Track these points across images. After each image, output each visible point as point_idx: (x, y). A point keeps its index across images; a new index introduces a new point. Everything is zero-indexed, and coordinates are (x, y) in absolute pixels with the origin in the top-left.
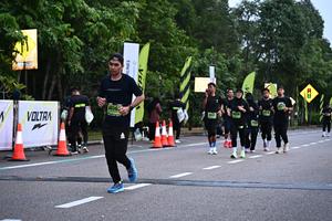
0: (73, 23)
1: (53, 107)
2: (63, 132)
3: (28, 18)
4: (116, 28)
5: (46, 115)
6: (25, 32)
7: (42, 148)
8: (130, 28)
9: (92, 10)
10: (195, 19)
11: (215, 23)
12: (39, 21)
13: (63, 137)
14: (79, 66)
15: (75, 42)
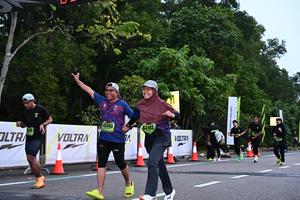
0: (199, 87)
1: (189, 133)
2: (195, 147)
3: (174, 85)
4: (223, 89)
5: (186, 138)
6: (172, 93)
7: (183, 157)
8: (232, 88)
9: (209, 79)
10: (269, 84)
11: (281, 86)
12: (180, 87)
13: (195, 150)
14: (202, 111)
15: (200, 97)
